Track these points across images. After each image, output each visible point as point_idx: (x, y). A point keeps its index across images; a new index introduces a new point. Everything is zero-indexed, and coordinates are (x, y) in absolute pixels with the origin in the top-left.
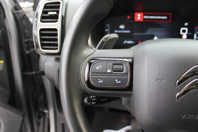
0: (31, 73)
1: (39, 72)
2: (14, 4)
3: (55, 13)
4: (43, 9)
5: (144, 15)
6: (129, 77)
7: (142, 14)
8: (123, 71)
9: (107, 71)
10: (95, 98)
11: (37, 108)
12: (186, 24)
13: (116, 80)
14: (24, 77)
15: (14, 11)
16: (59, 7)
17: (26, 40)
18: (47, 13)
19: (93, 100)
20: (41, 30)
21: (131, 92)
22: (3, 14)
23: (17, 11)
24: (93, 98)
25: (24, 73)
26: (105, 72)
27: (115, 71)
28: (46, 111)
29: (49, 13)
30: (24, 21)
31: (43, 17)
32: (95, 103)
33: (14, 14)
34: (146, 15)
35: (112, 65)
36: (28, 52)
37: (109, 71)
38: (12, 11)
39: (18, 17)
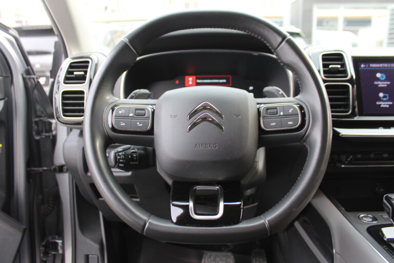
0: (41, 169)
1: (53, 168)
2: (26, 67)
3: (83, 73)
4: (68, 68)
5: (197, 79)
6: (150, 121)
7: (194, 77)
8: (145, 115)
9: (129, 114)
10: (122, 159)
11: (43, 236)
12: (251, 88)
13: (138, 123)
14: (29, 175)
15: (25, 76)
16: (87, 67)
17: (37, 119)
18: (73, 74)
19: (121, 161)
20: (64, 93)
21: (153, 136)
22: (10, 78)
23: (29, 76)
24: (120, 159)
25: (29, 169)
26: (127, 115)
27: (137, 115)
28: (60, 242)
29: (75, 73)
30: (36, 92)
31: (66, 79)
32: (123, 165)
33: (24, 79)
34: (199, 79)
35: (134, 110)
36: (37, 138)
37: (131, 115)
38: (22, 75)
39: (29, 84)
